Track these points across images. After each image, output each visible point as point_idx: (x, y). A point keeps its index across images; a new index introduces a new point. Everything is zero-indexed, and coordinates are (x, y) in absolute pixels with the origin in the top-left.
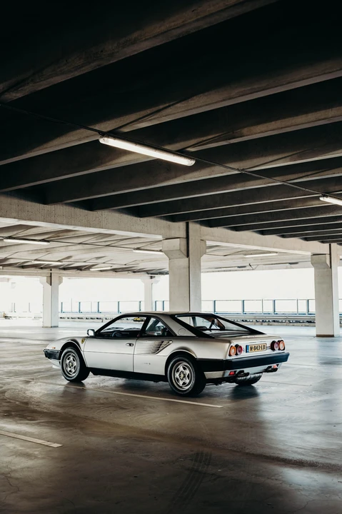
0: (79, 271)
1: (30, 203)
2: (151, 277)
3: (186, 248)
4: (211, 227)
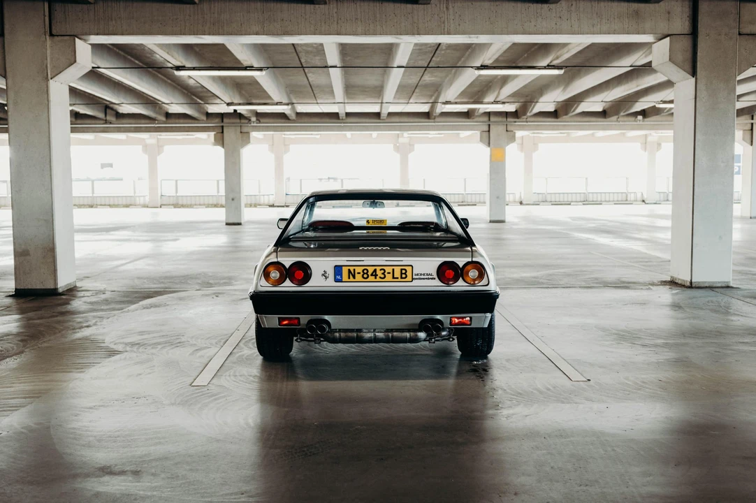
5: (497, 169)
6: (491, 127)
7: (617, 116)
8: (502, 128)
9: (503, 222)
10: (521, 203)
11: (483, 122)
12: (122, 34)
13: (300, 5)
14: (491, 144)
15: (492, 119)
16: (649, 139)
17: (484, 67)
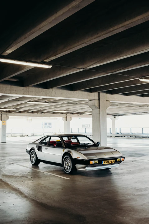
0: (79, 115)
2: (115, 117)
3: (98, 104)
4: (112, 94)
5: (4, 127)
6: (2, 115)
7: (37, 113)
8: (5, 116)
9: (5, 142)
13: (20, 87)
14: (2, 120)
15: (3, 113)
16: (29, 119)
17: (30, 101)
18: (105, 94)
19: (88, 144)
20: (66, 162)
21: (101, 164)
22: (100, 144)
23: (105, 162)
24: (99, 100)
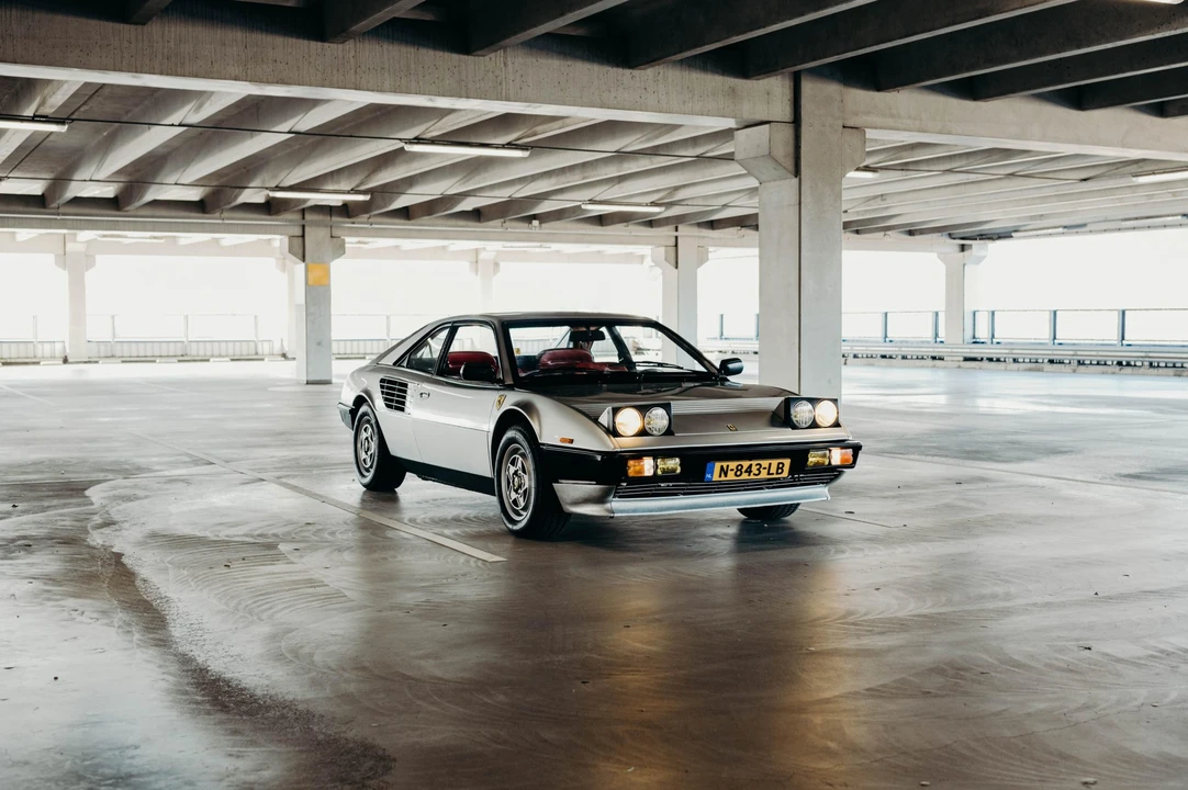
1: (279, 40)
2: (963, 248)
3: (791, 149)
4: (879, 89)
5: (317, 298)
6: (307, 229)
7: (502, 220)
8: (323, 233)
9: (328, 382)
10: (284, 355)
11: (290, 221)
12: (15, 62)
13: (301, 41)
14: (307, 258)
15: (308, 217)
16: (482, 256)
17: (418, 140)
18: (832, 89)
19: (660, 369)
20: (512, 469)
21: (702, 478)
22: (738, 371)
23: (724, 471)
24: (796, 121)
